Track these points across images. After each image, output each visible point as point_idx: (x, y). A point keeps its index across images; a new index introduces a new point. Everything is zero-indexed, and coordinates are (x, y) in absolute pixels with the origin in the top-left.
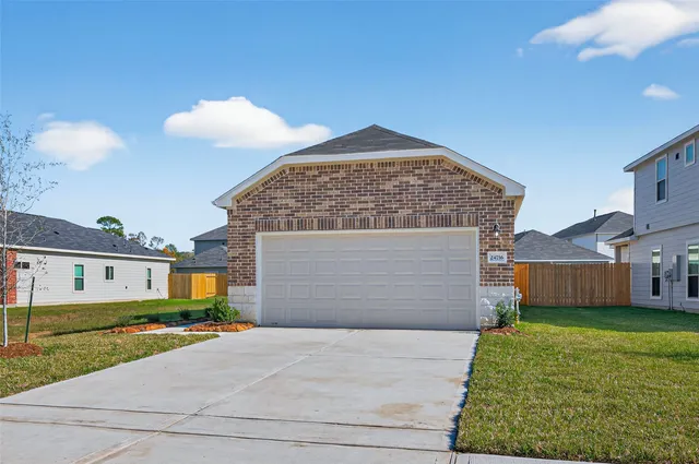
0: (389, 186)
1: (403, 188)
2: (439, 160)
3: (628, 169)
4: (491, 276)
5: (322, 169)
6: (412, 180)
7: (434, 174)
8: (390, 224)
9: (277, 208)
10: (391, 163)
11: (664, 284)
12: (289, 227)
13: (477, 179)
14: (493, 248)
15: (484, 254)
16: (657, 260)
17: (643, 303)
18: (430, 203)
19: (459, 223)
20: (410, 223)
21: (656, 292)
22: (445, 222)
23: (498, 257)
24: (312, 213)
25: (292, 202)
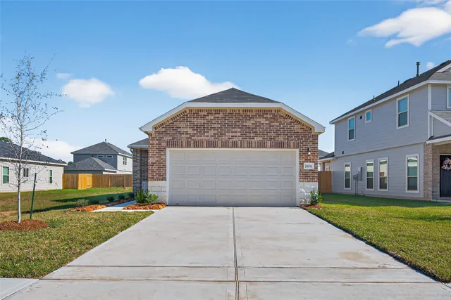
0: (249, 123)
1: (257, 125)
2: (278, 110)
3: (332, 123)
4: (305, 176)
5: (209, 111)
6: (263, 121)
7: (274, 118)
8: (250, 146)
9: (181, 133)
10: (250, 110)
11: (352, 182)
12: (188, 145)
13: (298, 122)
14: (307, 160)
15: (301, 164)
16: (348, 169)
17: (339, 191)
18: (273, 134)
19: (289, 146)
20: (262, 145)
21: (347, 185)
22: (281, 145)
23: (309, 166)
24: (203, 138)
25: (190, 131)
